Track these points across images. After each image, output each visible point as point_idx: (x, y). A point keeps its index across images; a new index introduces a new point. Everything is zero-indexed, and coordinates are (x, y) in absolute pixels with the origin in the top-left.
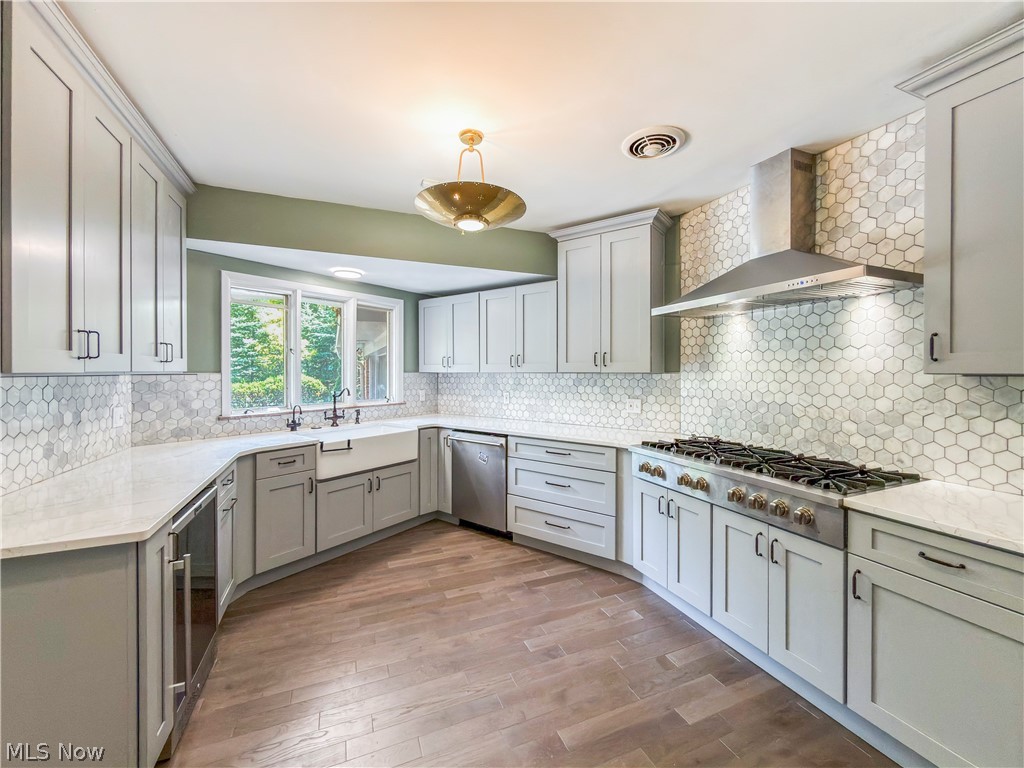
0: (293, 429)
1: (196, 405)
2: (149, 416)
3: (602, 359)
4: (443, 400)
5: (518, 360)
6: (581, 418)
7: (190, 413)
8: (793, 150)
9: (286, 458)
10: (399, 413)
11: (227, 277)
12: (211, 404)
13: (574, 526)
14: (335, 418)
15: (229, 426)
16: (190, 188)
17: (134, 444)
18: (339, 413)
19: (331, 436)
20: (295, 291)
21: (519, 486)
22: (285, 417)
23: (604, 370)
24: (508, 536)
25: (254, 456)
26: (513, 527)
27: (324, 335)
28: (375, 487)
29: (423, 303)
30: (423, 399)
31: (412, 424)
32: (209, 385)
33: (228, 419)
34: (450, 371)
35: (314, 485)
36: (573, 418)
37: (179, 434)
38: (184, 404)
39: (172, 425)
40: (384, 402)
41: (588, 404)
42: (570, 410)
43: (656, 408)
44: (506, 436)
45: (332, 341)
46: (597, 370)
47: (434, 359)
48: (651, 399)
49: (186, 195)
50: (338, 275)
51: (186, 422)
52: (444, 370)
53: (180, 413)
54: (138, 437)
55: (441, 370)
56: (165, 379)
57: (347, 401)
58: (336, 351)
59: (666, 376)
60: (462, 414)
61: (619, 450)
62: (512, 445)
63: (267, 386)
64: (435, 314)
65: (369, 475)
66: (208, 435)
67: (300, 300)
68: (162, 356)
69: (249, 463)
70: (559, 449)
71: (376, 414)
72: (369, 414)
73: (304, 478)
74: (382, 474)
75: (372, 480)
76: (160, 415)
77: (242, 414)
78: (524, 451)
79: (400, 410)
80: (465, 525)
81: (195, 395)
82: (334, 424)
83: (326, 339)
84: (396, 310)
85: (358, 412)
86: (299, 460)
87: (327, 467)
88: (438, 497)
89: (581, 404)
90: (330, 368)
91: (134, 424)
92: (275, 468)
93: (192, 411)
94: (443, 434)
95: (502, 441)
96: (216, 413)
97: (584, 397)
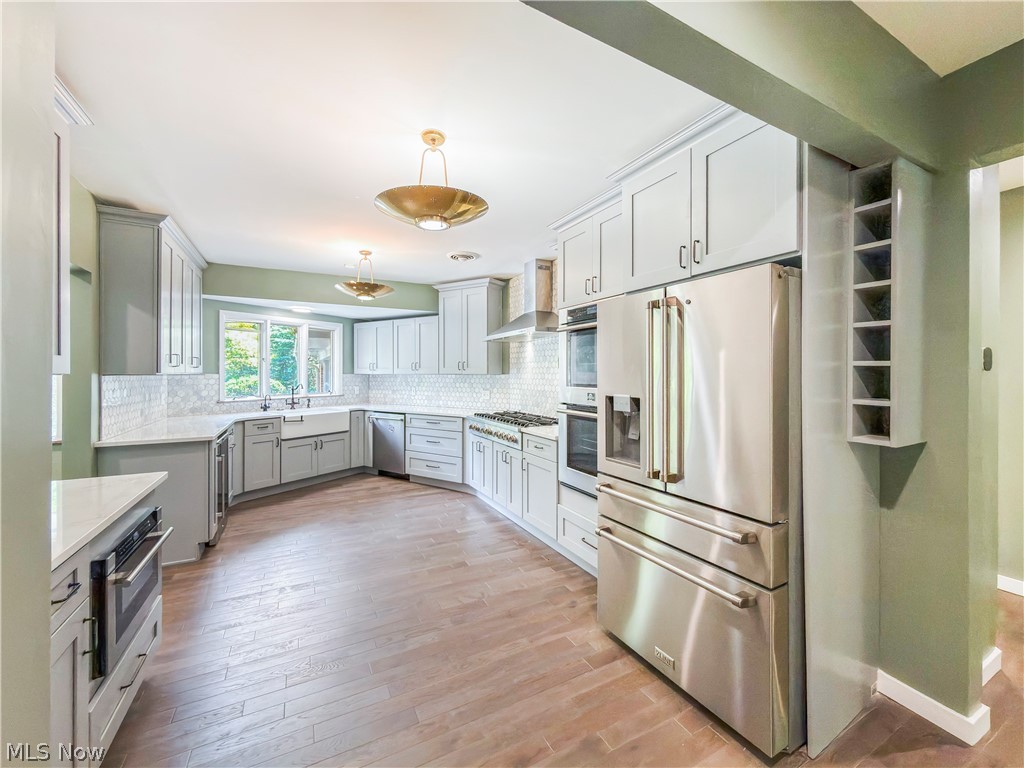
0: (265, 410)
1: (204, 393)
2: (177, 399)
3: (462, 366)
4: (372, 394)
5: (416, 366)
6: (457, 403)
7: (201, 398)
8: (537, 260)
9: (263, 425)
10: (340, 402)
11: (224, 315)
12: (213, 393)
13: (442, 466)
14: (293, 404)
15: (224, 407)
16: (205, 265)
17: (169, 416)
18: (295, 401)
19: (289, 413)
20: (266, 321)
21: (413, 444)
22: (260, 403)
23: (464, 372)
24: (405, 478)
25: (243, 422)
26: (408, 471)
27: (284, 341)
28: (319, 446)
29: (356, 325)
30: (357, 392)
31: (346, 409)
32: (212, 382)
33: (223, 402)
34: (375, 373)
35: (279, 442)
36: (453, 403)
37: (194, 411)
38: (197, 393)
39: (190, 405)
40: (329, 394)
41: (461, 394)
42: (451, 399)
43: (498, 395)
44: (404, 414)
45: (291, 346)
46: (460, 372)
47: (364, 364)
48: (495, 390)
49: (203, 271)
50: (295, 310)
51: (198, 404)
52: (370, 373)
53: (195, 398)
54: (170, 413)
55: (368, 372)
56: (186, 377)
57: (302, 393)
58: (294, 355)
59: (503, 376)
60: (385, 403)
61: (463, 419)
62: (408, 420)
63: (230, 386)
64: (364, 332)
65: (316, 439)
66: (212, 412)
67: (269, 325)
68: (174, 363)
69: (240, 427)
70: (434, 420)
71: (322, 402)
72: (317, 402)
73: (273, 437)
74: (323, 438)
75: (318, 441)
76: (183, 399)
77: (231, 400)
78: (415, 423)
79: (340, 399)
80: (383, 474)
81: (203, 387)
82: (293, 408)
83: (285, 345)
84: (338, 332)
85: (309, 400)
86: (270, 426)
87: (287, 432)
88: (363, 456)
89: (458, 394)
90: (289, 370)
91: (168, 404)
92: (256, 431)
93: (201, 397)
94: (367, 414)
95: (402, 417)
96: (216, 399)
97: (460, 389)
